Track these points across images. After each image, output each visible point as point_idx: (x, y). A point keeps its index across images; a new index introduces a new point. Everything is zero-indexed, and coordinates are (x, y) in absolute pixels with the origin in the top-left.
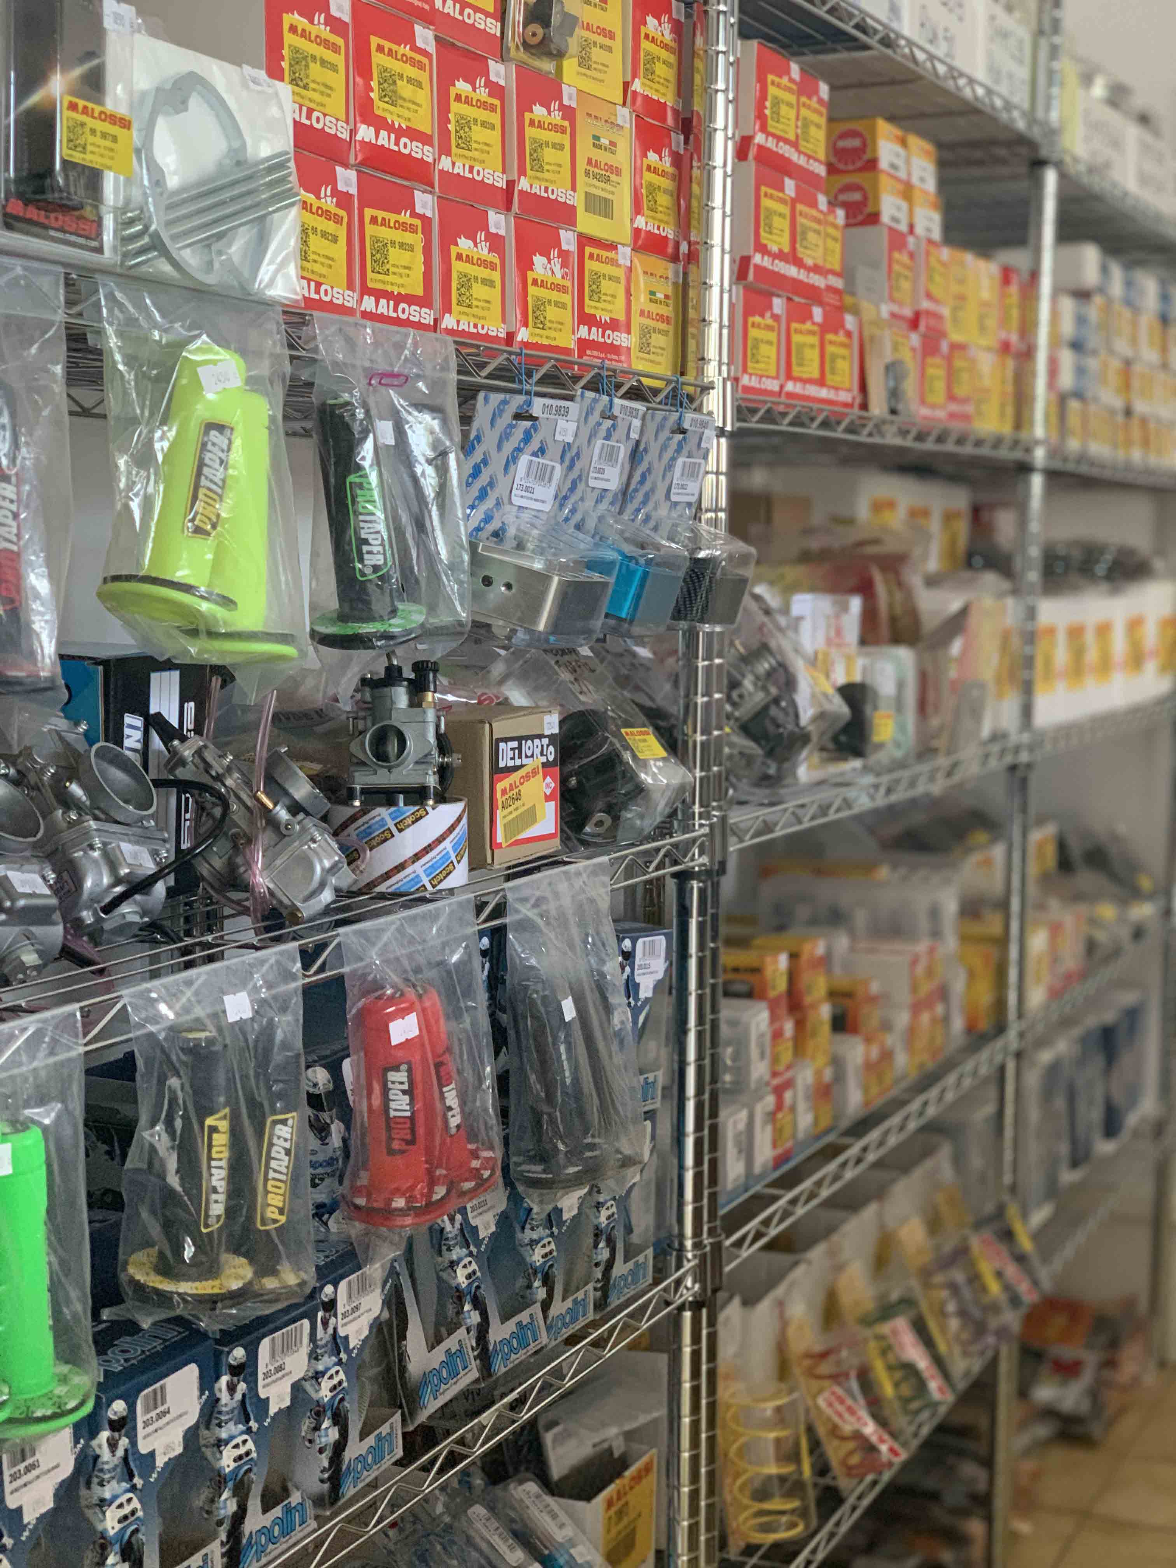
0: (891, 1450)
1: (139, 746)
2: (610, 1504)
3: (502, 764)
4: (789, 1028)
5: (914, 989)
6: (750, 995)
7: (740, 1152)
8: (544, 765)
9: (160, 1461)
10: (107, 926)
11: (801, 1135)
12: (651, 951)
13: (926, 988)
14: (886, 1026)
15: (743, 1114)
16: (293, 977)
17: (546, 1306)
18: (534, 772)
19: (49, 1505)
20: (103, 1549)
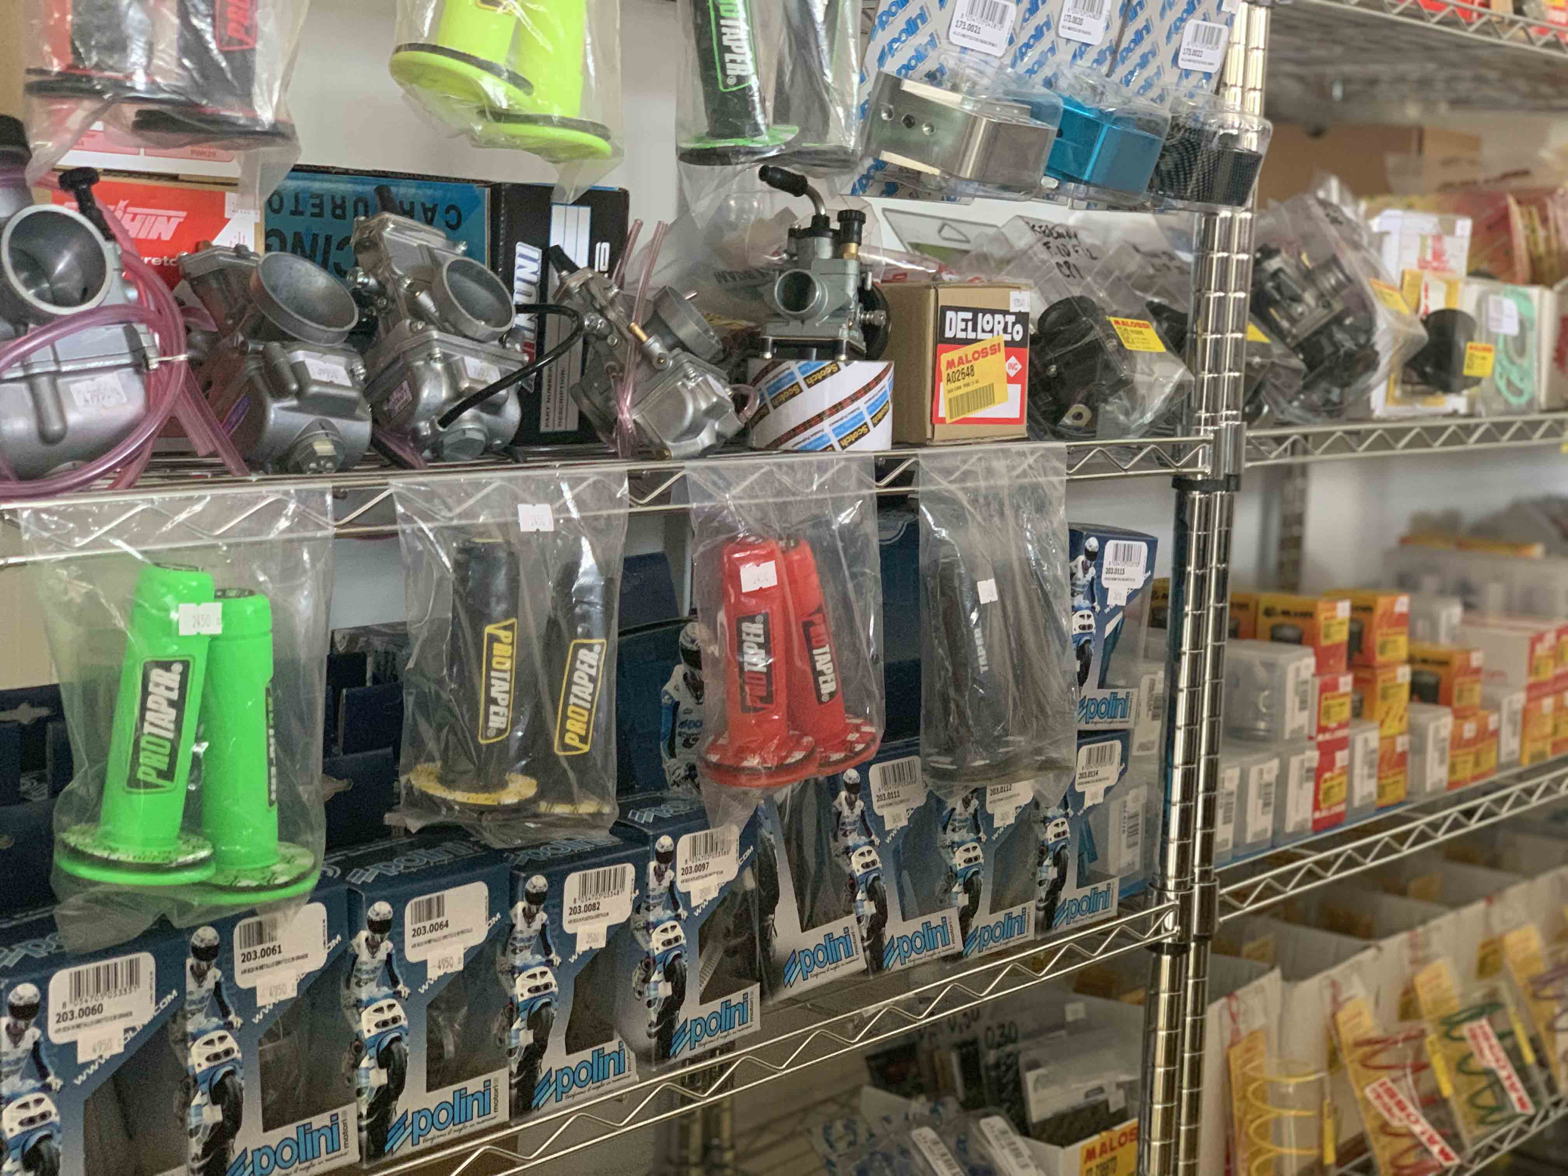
0: (1442, 1152)
1: (535, 278)
2: (1090, 1154)
3: (949, 334)
4: (1346, 682)
5: (1533, 669)
6: (1299, 641)
7: (1266, 805)
8: (1007, 343)
9: (433, 974)
10: (448, 440)
11: (1357, 802)
12: (1128, 556)
13: (1549, 672)
14: (1491, 704)
15: (1274, 765)
16: (620, 503)
17: (966, 914)
18: (994, 349)
19: (291, 992)
20: (359, 1049)
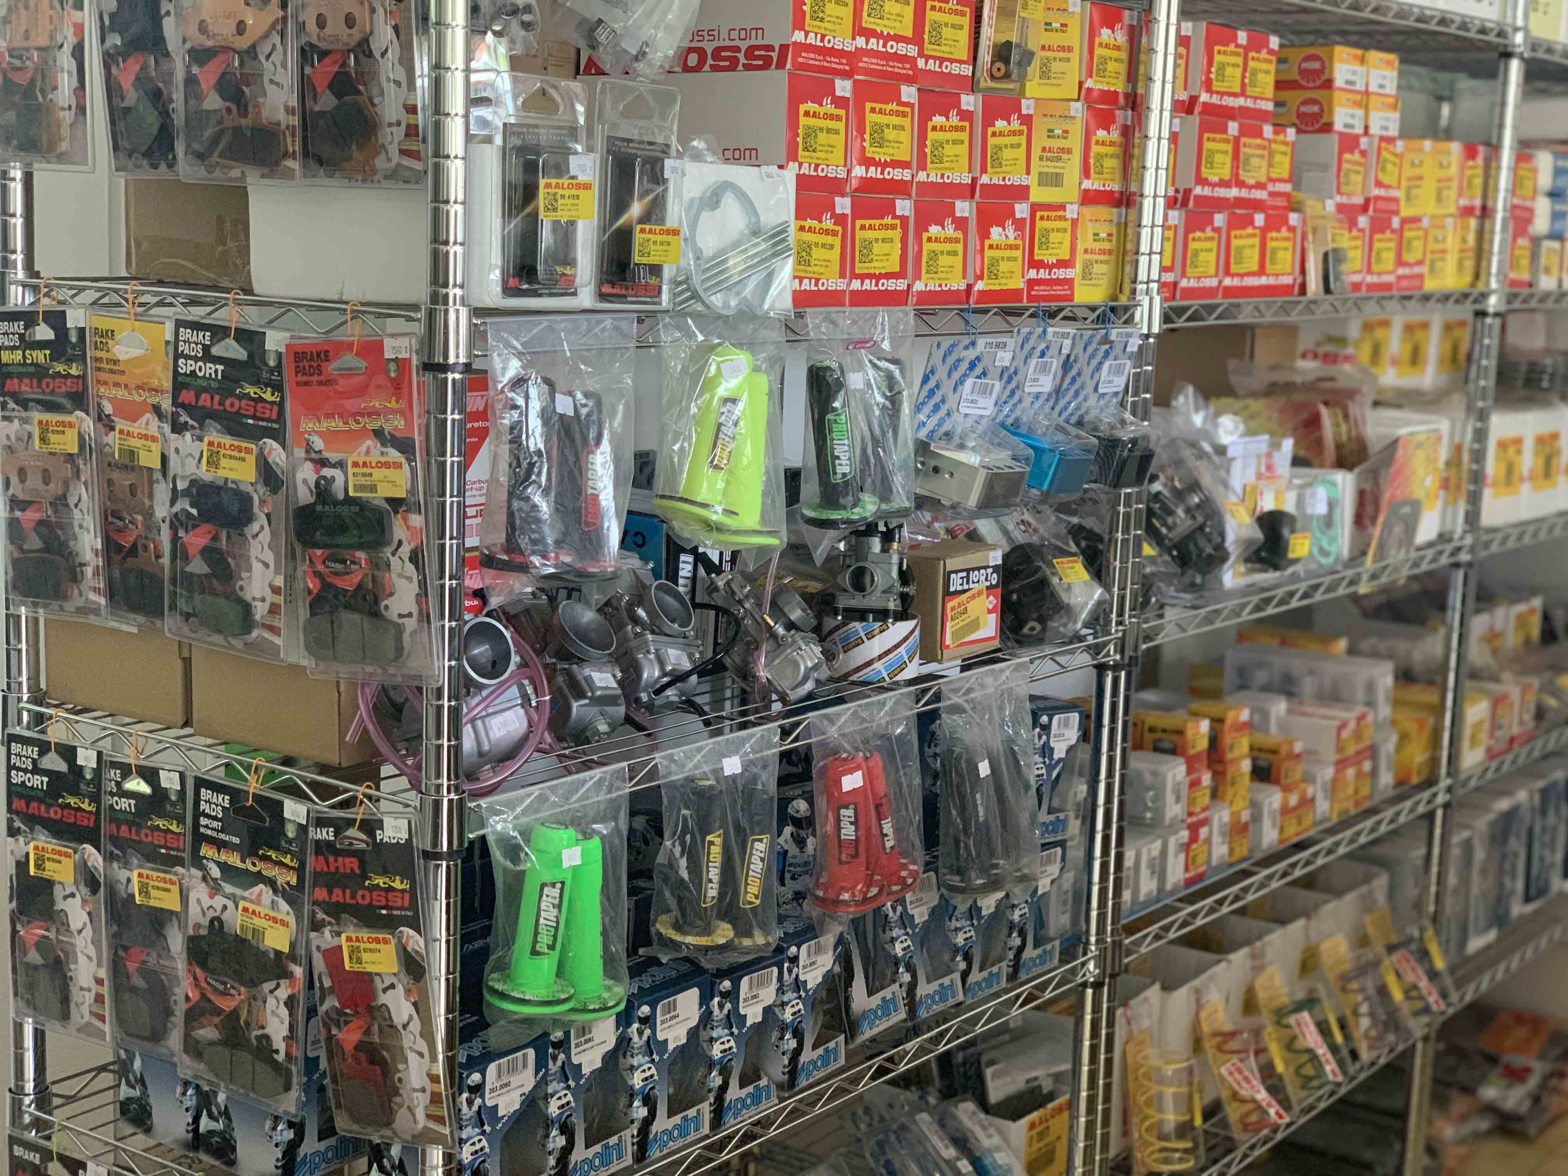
0: (1277, 1113)
1: (689, 575)
2: (1032, 1126)
3: (952, 589)
4: (1206, 778)
5: (1340, 749)
6: (1173, 752)
7: (1153, 873)
8: (988, 588)
9: (671, 1047)
10: (657, 703)
11: (1214, 862)
12: (1066, 723)
13: (1351, 749)
14: (1309, 778)
15: (1157, 845)
16: (774, 745)
17: (965, 975)
18: (979, 593)
19: (599, 1064)
20: (632, 1096)
